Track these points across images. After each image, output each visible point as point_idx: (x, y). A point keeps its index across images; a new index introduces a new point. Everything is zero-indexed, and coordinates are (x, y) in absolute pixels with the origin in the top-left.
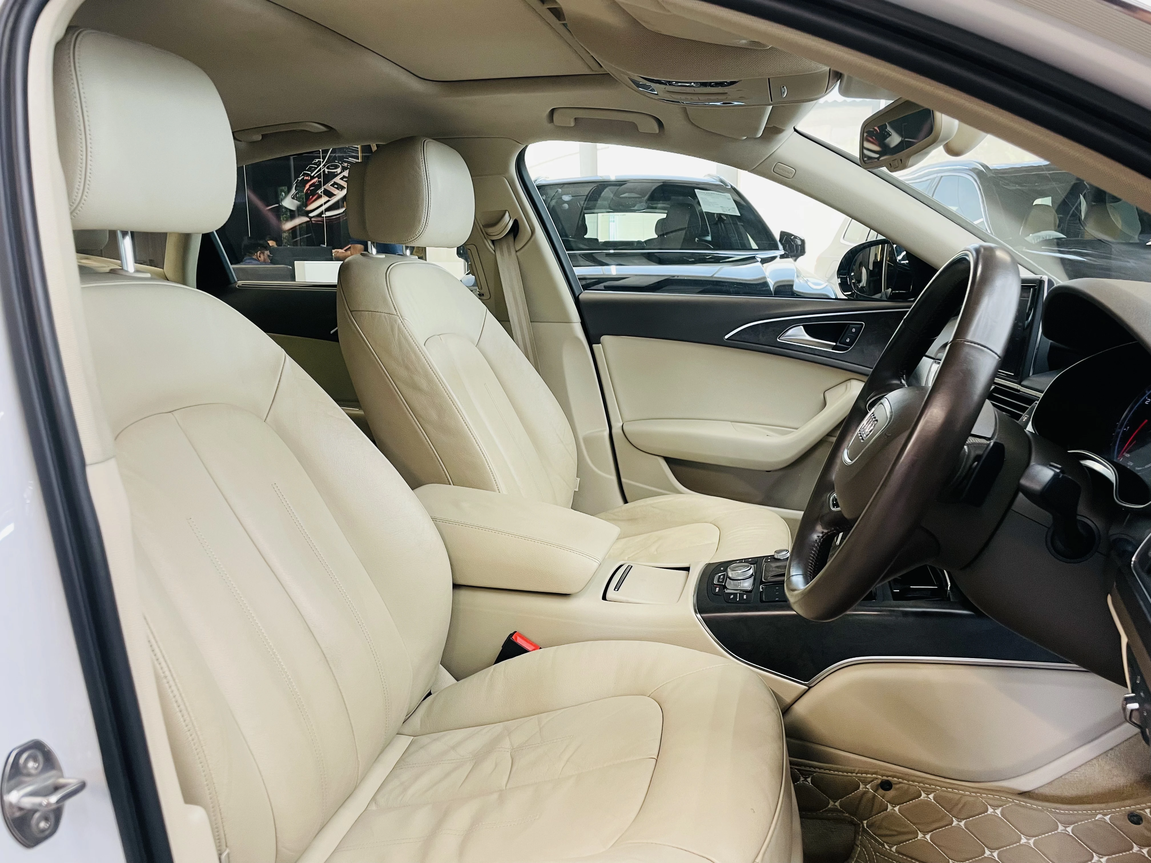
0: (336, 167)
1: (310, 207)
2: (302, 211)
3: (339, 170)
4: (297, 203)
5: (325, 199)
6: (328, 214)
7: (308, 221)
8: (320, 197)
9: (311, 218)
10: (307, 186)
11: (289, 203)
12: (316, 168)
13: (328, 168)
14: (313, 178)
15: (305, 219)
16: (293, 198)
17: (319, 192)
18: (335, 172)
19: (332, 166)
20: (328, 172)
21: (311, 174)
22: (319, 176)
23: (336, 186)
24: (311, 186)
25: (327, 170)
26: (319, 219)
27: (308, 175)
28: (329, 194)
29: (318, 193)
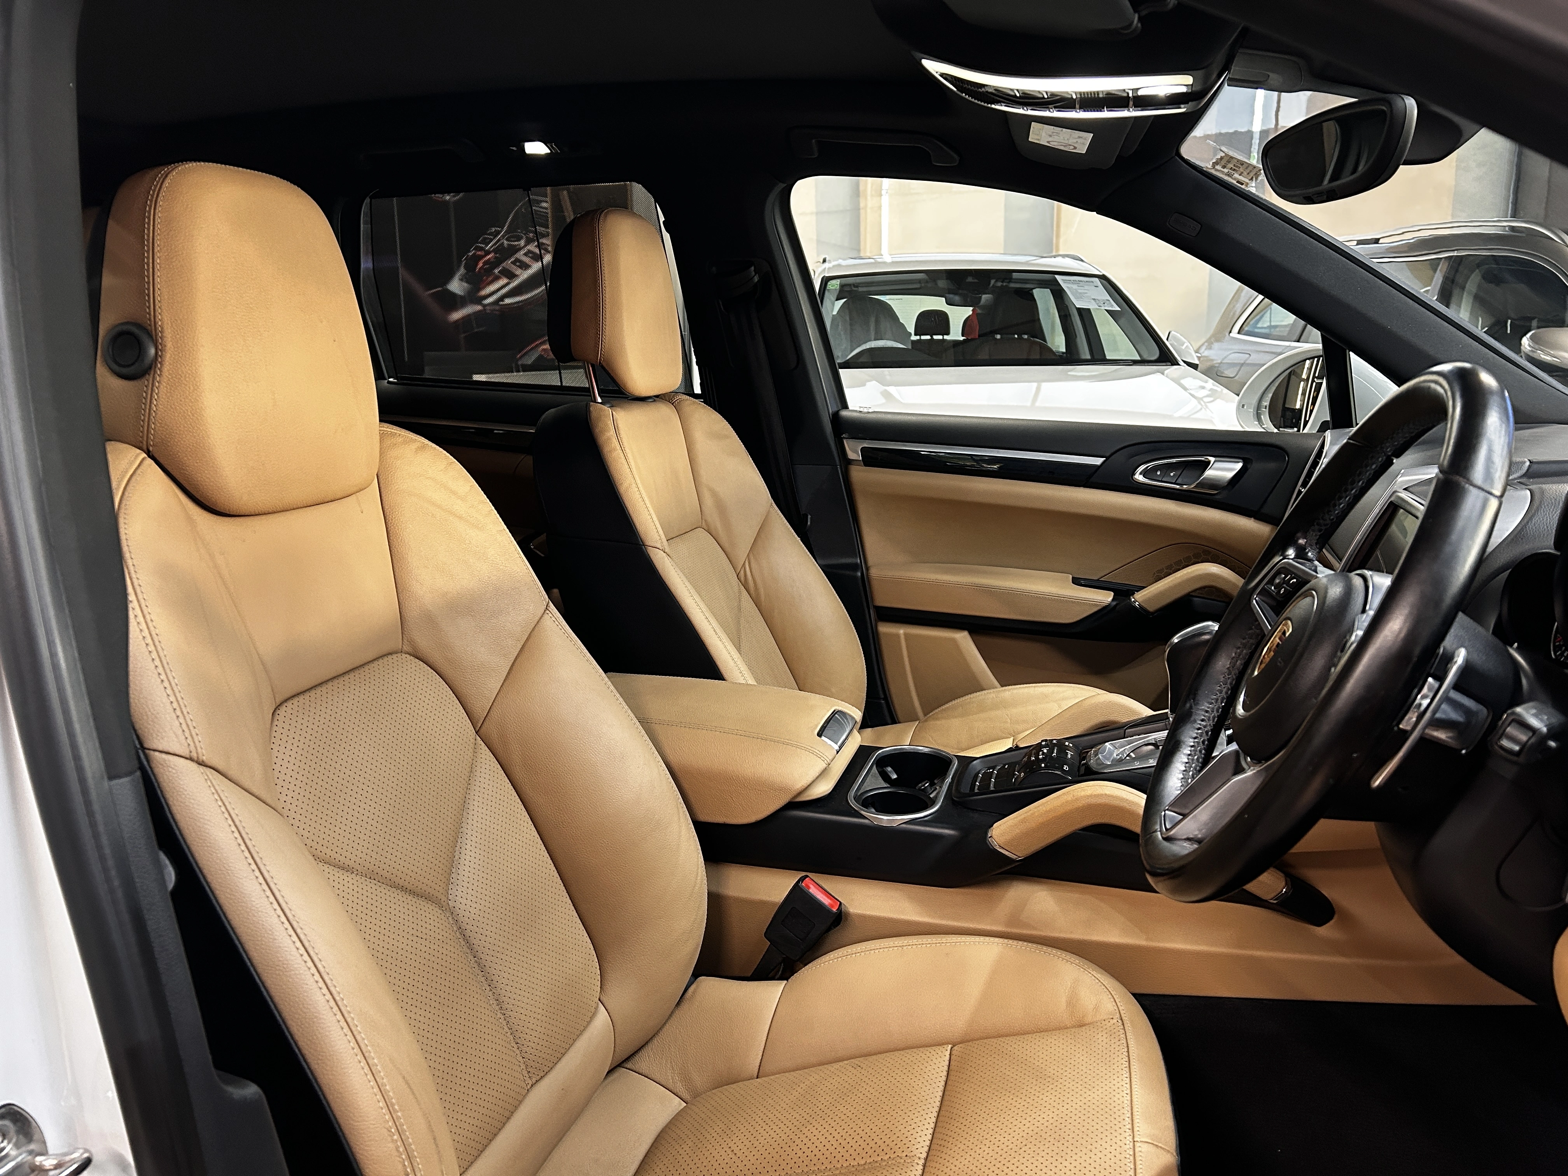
0: (519, 239)
1: (484, 293)
2: (473, 297)
3: (522, 243)
4: (465, 285)
5: (504, 281)
6: (508, 301)
7: (480, 311)
8: (497, 278)
9: (484, 306)
10: (480, 264)
11: (456, 286)
12: (491, 240)
13: (507, 240)
14: (488, 253)
15: (479, 308)
16: (461, 280)
17: (496, 271)
18: (516, 246)
19: (512, 237)
20: (508, 245)
21: (487, 246)
22: (495, 251)
23: (518, 264)
24: (485, 263)
25: (506, 242)
26: (497, 308)
27: (481, 249)
28: (511, 276)
29: (494, 273)
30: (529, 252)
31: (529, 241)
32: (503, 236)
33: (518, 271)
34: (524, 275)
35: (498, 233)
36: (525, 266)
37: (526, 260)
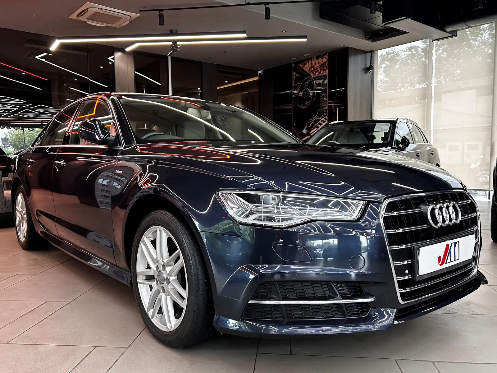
30: (322, 120)
31: (322, 117)
32: (316, 117)
33: (319, 126)
34: (321, 127)
35: (315, 116)
36: (321, 124)
37: (321, 123)
